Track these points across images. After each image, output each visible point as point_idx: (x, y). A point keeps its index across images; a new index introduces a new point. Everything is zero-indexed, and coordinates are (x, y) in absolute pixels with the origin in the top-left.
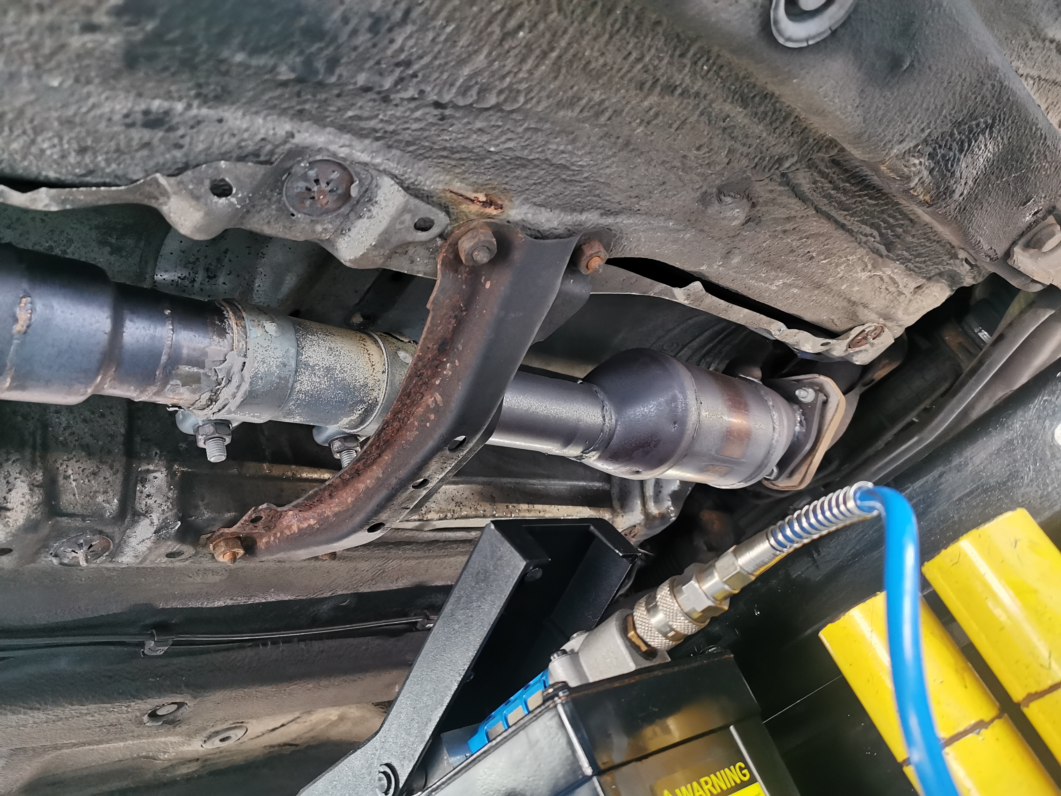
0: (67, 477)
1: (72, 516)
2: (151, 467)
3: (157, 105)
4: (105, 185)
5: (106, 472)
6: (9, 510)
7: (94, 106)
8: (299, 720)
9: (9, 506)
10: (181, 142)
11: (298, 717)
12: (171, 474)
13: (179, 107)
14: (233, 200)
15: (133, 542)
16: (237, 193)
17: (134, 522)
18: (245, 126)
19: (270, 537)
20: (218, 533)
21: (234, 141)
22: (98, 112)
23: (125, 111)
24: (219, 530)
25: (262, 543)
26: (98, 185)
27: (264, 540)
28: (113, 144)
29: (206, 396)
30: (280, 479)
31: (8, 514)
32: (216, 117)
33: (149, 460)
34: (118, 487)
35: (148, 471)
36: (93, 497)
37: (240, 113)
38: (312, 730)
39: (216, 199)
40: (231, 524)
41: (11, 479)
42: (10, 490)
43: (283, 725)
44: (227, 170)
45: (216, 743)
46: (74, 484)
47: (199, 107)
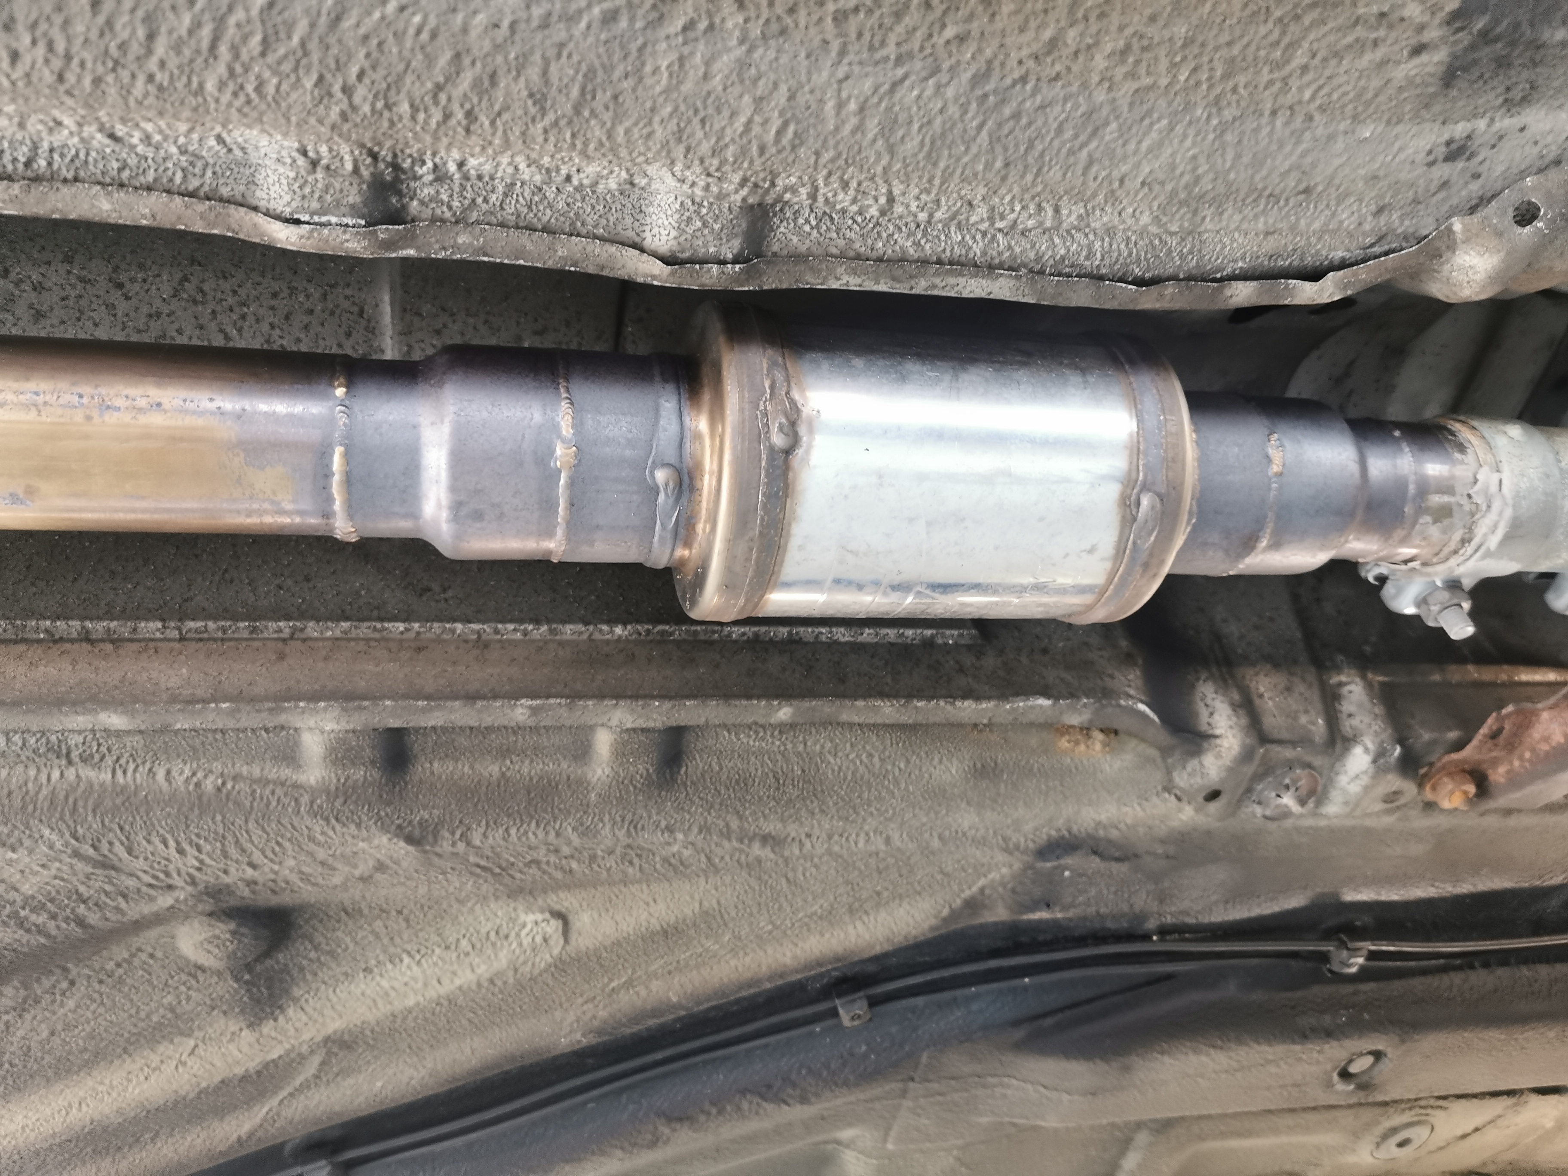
0: (1261, 696)
1: (1280, 742)
2: (1343, 678)
3: (1460, 129)
4: (1394, 251)
5: (1301, 688)
6: (1216, 737)
7: (1401, 149)
8: (1500, 1122)
9: (1218, 732)
10: (1480, 169)
11: (1500, 1116)
12: (1369, 685)
13: (1482, 124)
14: (1540, 224)
15: (1343, 780)
16: (1546, 214)
17: (1346, 750)
18: (1548, 127)
19: (1511, 763)
20: (1439, 765)
21: (1535, 150)
22: (1402, 156)
23: (1428, 147)
24: (1439, 759)
25: (1498, 775)
26: (1386, 254)
27: (1502, 769)
28: (1411, 194)
29: (1457, 536)
30: (1493, 684)
31: (1218, 741)
32: (1518, 127)
33: (1338, 669)
34: (1319, 705)
35: (1341, 684)
36: (1295, 719)
37: (1543, 113)
38: (1513, 1146)
39: (1519, 230)
40: (1459, 746)
41: (1209, 701)
42: (1212, 714)
43: (1477, 1130)
44: (1534, 189)
45: (1390, 1150)
46: (1270, 703)
47: (1502, 118)
